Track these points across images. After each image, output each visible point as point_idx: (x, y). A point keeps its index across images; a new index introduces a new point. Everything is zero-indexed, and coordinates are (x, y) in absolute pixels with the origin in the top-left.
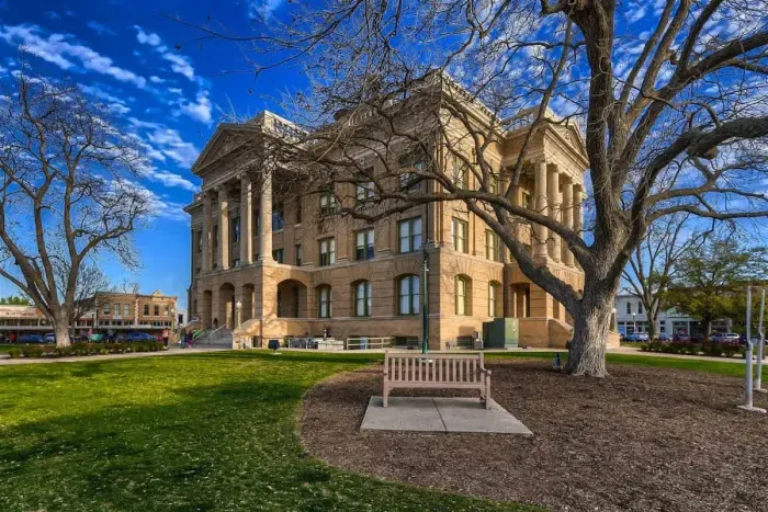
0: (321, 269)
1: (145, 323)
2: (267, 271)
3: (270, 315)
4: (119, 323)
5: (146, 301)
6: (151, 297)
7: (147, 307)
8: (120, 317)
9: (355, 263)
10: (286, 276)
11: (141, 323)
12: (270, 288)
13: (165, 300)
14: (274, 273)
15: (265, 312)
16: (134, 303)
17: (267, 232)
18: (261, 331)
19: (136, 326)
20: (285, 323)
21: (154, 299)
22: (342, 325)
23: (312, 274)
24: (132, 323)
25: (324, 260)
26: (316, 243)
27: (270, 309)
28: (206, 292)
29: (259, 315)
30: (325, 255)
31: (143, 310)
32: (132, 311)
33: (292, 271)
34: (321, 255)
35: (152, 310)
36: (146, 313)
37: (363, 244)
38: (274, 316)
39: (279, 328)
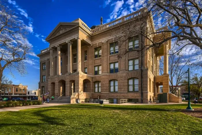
0: (95, 76)
1: (17, 94)
2: (80, 76)
3: (81, 91)
4: (7, 94)
5: (17, 87)
6: (18, 86)
7: (17, 89)
8: (7, 92)
9: (110, 74)
10: (85, 78)
11: (15, 94)
12: (81, 82)
13: (23, 87)
14: (82, 76)
15: (80, 90)
16: (12, 87)
17: (80, 62)
18: (78, 97)
19: (13, 95)
20: (85, 94)
21: (19, 86)
22: (105, 95)
23: (92, 78)
24: (12, 94)
25: (96, 73)
26: (94, 67)
27: (81, 89)
28: (52, 83)
29: (78, 91)
30: (97, 71)
31: (16, 90)
32: (12, 90)
33: (87, 76)
34: (95, 71)
35: (19, 90)
36: (17, 91)
37: (113, 67)
38: (82, 92)
39: (83, 96)
